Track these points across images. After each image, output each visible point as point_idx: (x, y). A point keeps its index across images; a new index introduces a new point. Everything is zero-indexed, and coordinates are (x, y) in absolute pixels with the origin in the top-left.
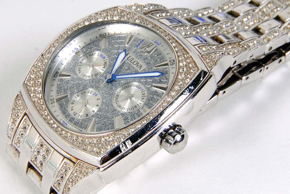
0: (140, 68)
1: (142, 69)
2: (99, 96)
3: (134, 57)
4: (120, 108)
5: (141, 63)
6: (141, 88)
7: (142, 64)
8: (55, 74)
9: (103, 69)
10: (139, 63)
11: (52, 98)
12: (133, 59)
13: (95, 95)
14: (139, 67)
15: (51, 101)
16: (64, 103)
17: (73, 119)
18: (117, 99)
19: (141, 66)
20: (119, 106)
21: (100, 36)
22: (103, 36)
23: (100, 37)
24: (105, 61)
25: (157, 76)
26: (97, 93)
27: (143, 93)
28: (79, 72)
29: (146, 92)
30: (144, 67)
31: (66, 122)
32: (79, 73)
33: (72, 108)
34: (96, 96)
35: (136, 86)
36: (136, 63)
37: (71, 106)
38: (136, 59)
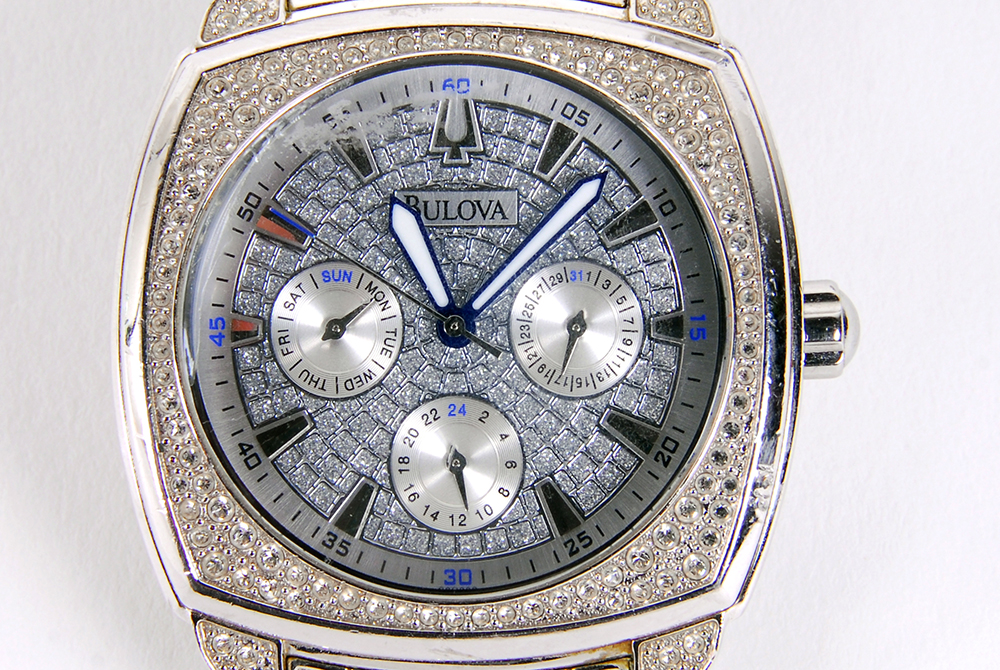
0: (502, 211)
4: (584, 384)
6: (578, 276)
9: (387, 313)
10: (478, 202)
12: (446, 203)
13: (456, 412)
14: (495, 212)
15: (330, 547)
19: (498, 204)
20: (575, 384)
21: (242, 217)
22: (256, 207)
23: (249, 220)
27: (602, 282)
28: (320, 385)
32: (322, 389)
33: (431, 511)
34: (464, 413)
35: (557, 281)
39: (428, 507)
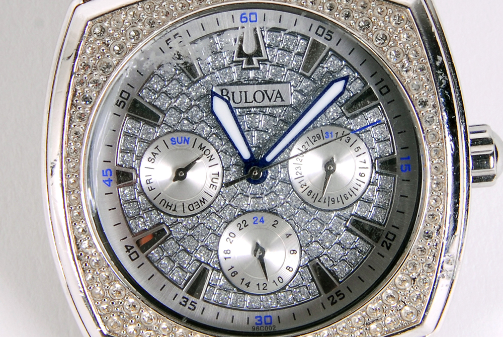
0: (281, 96)
4: (336, 201)
6: (330, 135)
8: (129, 254)
9: (212, 163)
10: (266, 91)
12: (246, 92)
13: (258, 221)
14: (277, 97)
15: (185, 306)
19: (279, 92)
20: (331, 202)
21: (119, 106)
22: (127, 99)
23: (123, 108)
28: (173, 208)
33: (245, 282)
34: (263, 222)
35: (317, 139)
39: (243, 279)
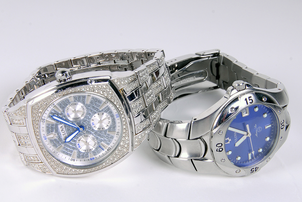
1: (61, 125)
2: (92, 122)
3: (62, 135)
5: (60, 130)
7: (60, 128)
8: (109, 150)
11: (117, 136)
16: (112, 128)
17: (111, 116)
18: (83, 114)
24: (79, 142)
25: (56, 116)
26: (92, 124)
27: (67, 110)
29: (66, 110)
30: (60, 126)
31: (116, 117)
32: (96, 143)
33: (109, 123)
36: (63, 131)
37: (109, 125)
38: (62, 134)
